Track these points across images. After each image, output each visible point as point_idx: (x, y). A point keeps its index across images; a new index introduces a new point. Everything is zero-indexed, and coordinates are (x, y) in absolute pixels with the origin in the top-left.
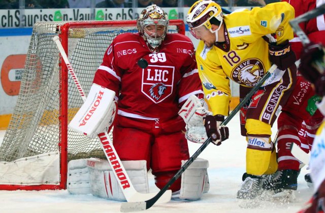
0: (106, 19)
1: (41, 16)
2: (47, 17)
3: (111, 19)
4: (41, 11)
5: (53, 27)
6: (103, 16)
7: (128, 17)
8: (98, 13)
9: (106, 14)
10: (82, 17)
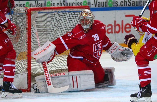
0: (52, 6)
1: (19, 5)
2: (22, 5)
3: (54, 6)
4: (19, 2)
5: (23, 10)
6: (50, 4)
7: (63, 5)
8: (48, 2)
9: (52, 4)
10: (39, 5)
